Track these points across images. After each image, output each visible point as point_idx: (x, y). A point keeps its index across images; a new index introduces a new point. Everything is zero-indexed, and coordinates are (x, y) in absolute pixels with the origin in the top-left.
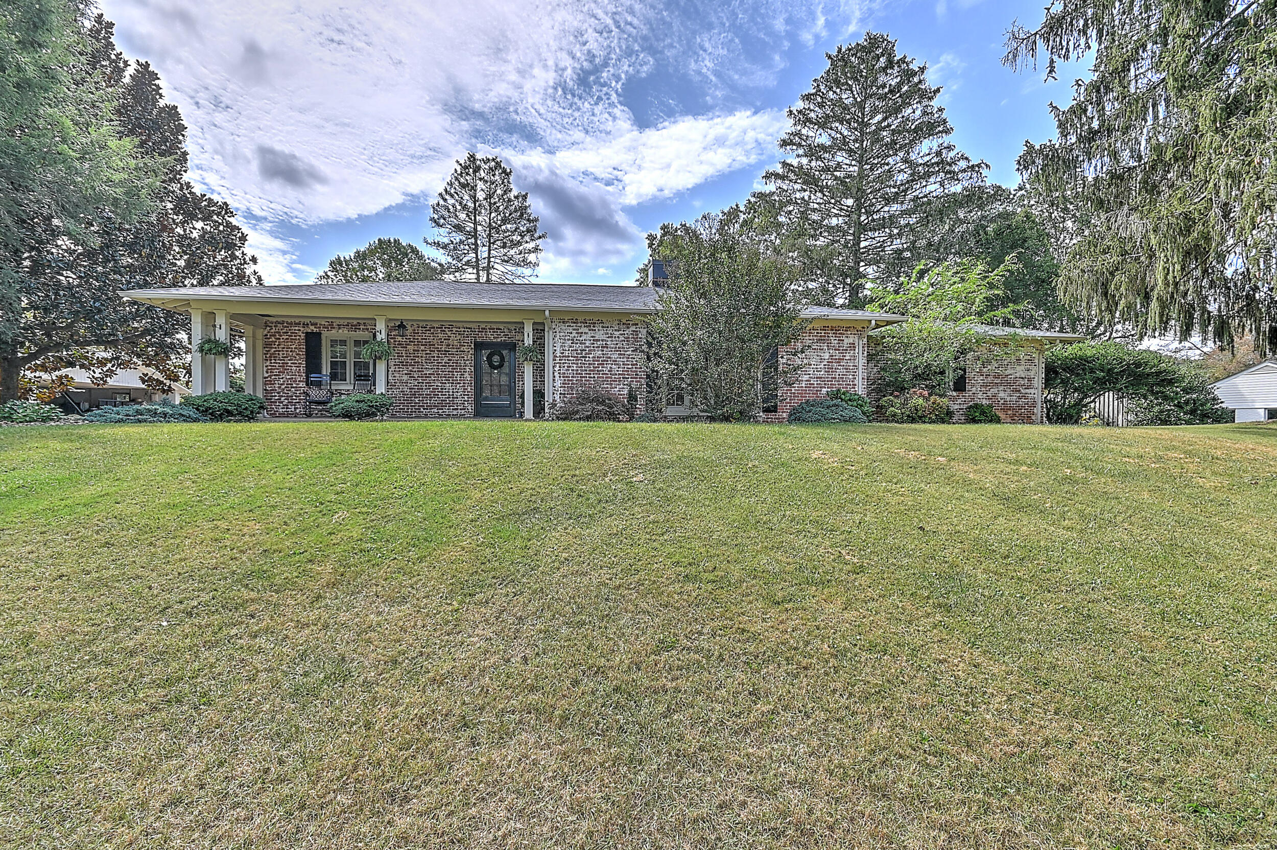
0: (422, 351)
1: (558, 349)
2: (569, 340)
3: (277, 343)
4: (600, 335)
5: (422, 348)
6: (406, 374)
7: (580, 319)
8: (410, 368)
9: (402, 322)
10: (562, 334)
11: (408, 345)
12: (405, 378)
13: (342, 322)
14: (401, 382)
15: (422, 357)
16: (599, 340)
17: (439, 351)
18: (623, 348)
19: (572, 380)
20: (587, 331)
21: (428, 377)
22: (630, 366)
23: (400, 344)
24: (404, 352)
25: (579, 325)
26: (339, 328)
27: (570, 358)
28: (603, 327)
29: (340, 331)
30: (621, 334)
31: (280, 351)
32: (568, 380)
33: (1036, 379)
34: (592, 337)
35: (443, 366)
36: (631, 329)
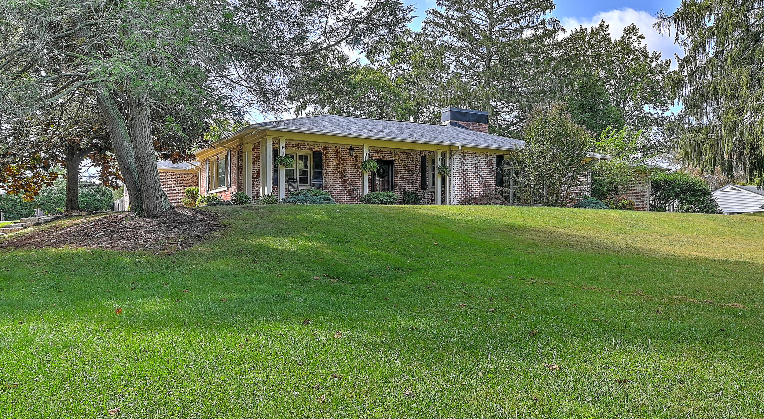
0: (342, 164)
1: (455, 168)
2: (460, 163)
3: (255, 156)
4: (474, 161)
5: (342, 162)
6: (332, 179)
7: (465, 151)
8: (335, 176)
9: (351, 146)
10: (457, 159)
11: (334, 160)
12: (332, 182)
13: (294, 142)
14: (329, 184)
15: (342, 168)
16: (473, 164)
17: (352, 165)
18: (485, 169)
19: (461, 187)
20: (468, 158)
21: (345, 182)
22: (488, 179)
23: (329, 159)
24: (331, 165)
25: (465, 154)
26: (293, 147)
27: (461, 174)
28: (476, 156)
29: (294, 149)
30: (484, 161)
31: (257, 161)
32: (460, 187)
33: (647, 192)
34: (471, 162)
35: (354, 175)
36: (489, 158)
